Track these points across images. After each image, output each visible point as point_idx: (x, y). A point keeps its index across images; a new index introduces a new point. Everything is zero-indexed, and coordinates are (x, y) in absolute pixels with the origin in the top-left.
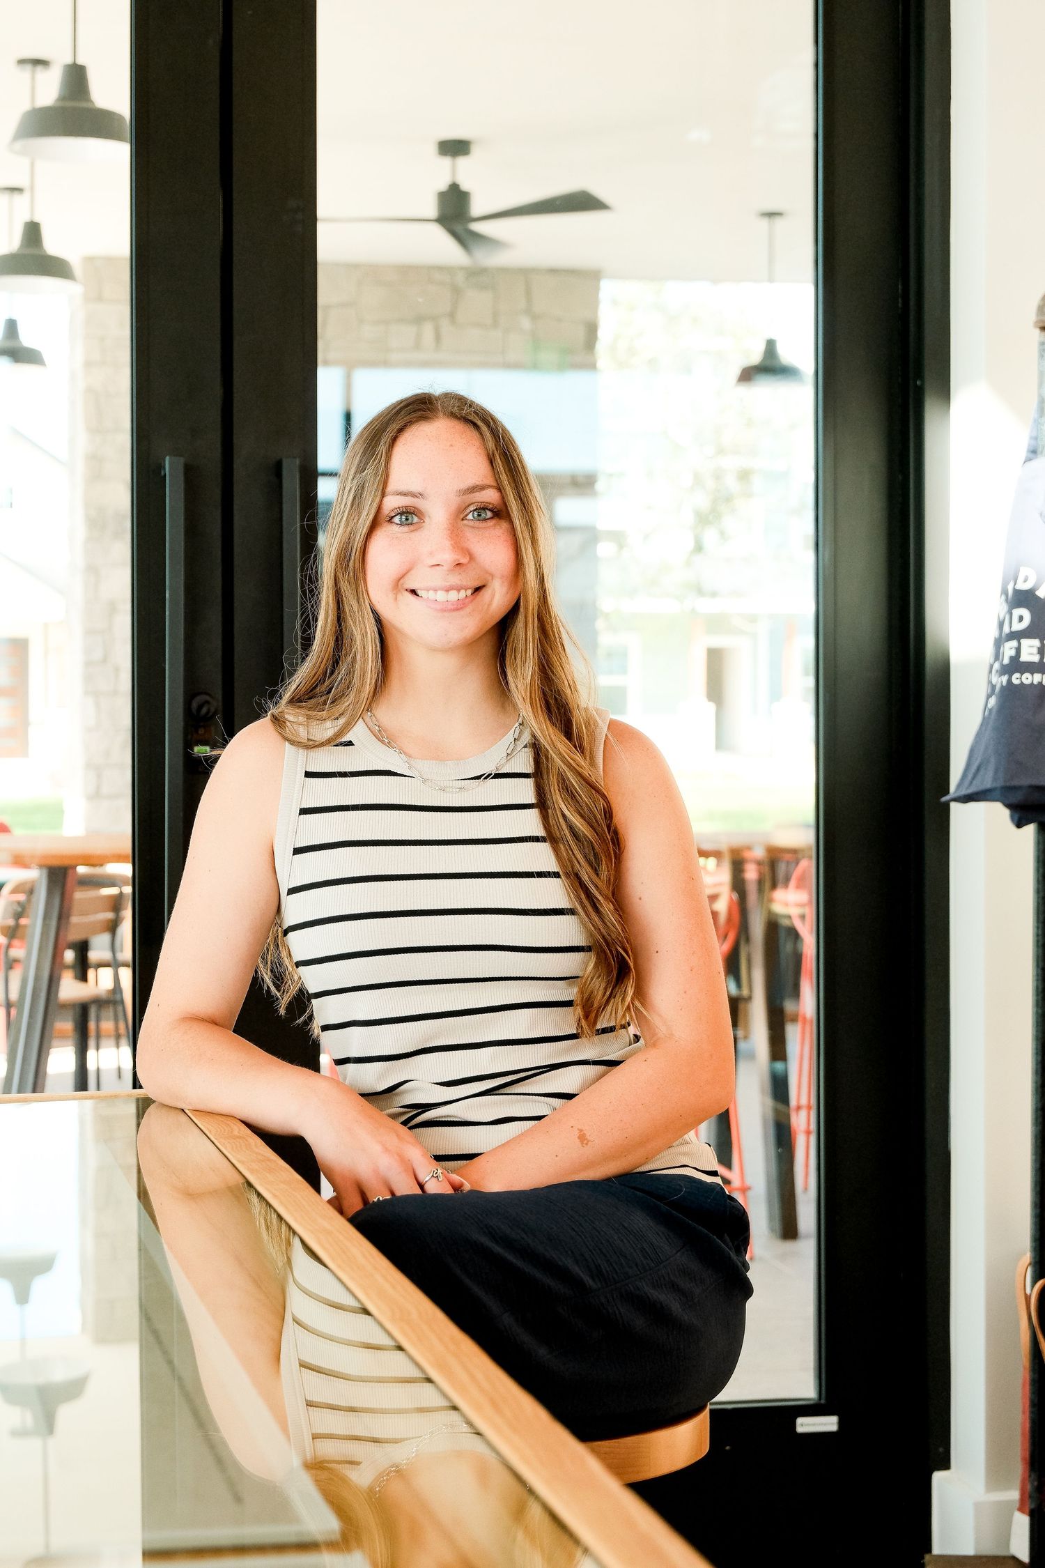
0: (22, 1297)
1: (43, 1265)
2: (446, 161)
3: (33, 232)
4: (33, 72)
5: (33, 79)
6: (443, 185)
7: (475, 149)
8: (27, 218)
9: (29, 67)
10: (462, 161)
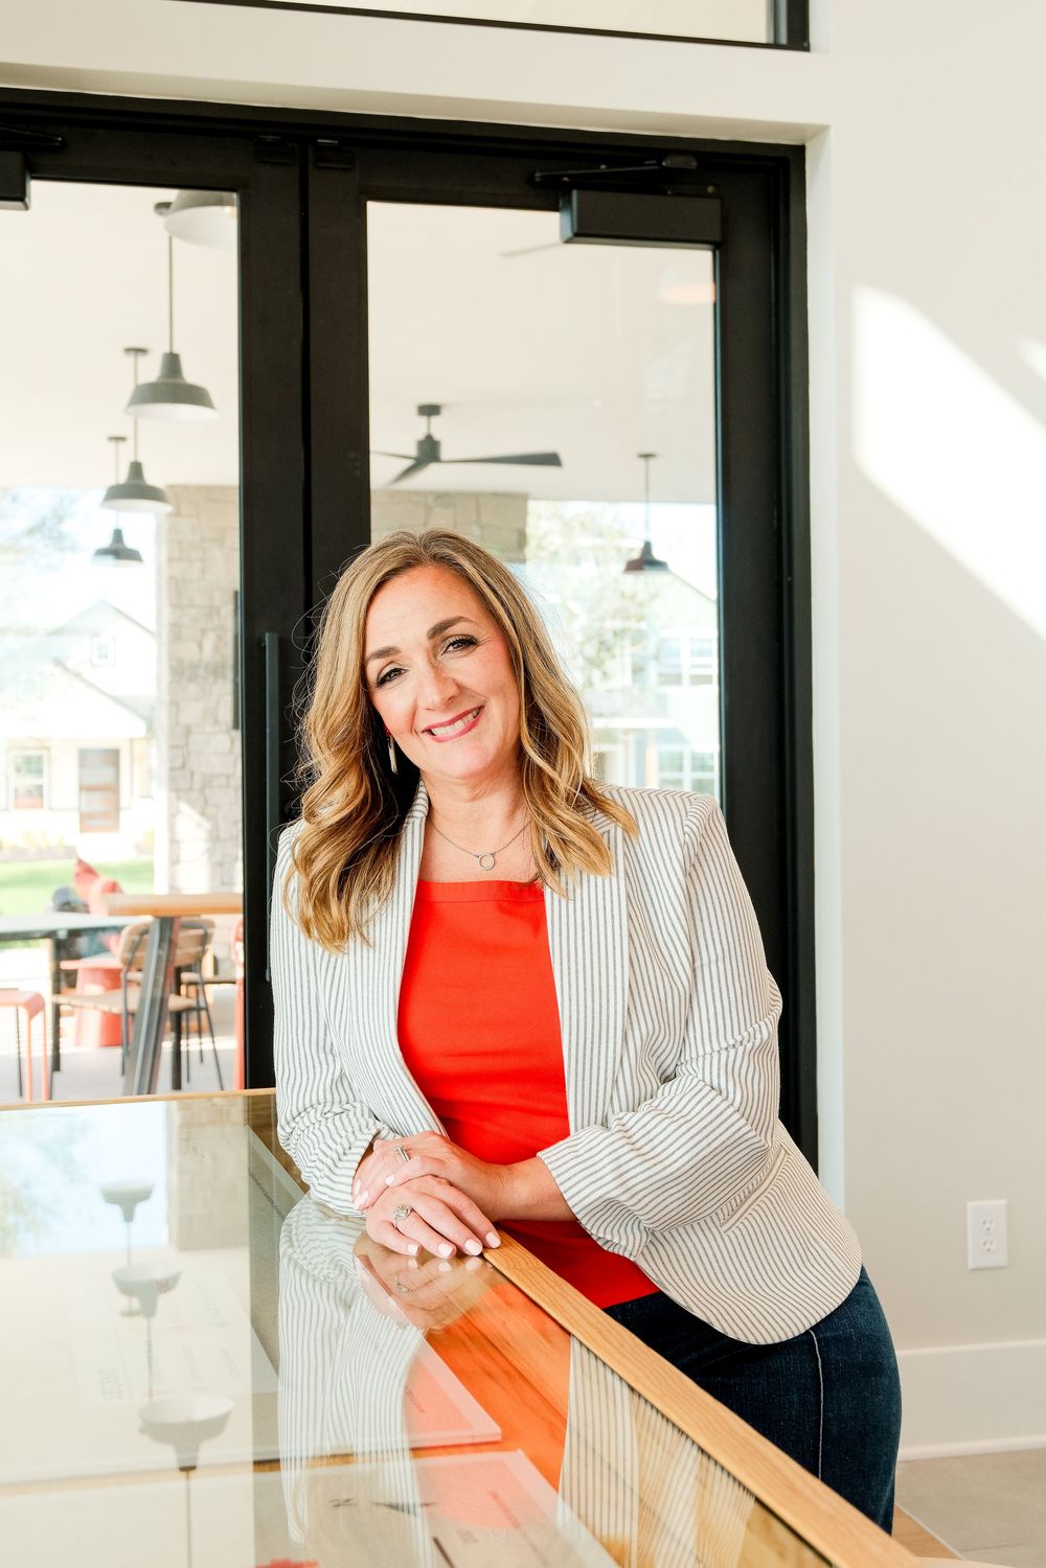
0: (129, 1216)
1: (144, 1195)
2: (424, 419)
3: (136, 469)
4: (136, 357)
5: (136, 361)
6: (421, 435)
7: (444, 412)
8: (131, 458)
9: (132, 354)
10: (435, 419)
